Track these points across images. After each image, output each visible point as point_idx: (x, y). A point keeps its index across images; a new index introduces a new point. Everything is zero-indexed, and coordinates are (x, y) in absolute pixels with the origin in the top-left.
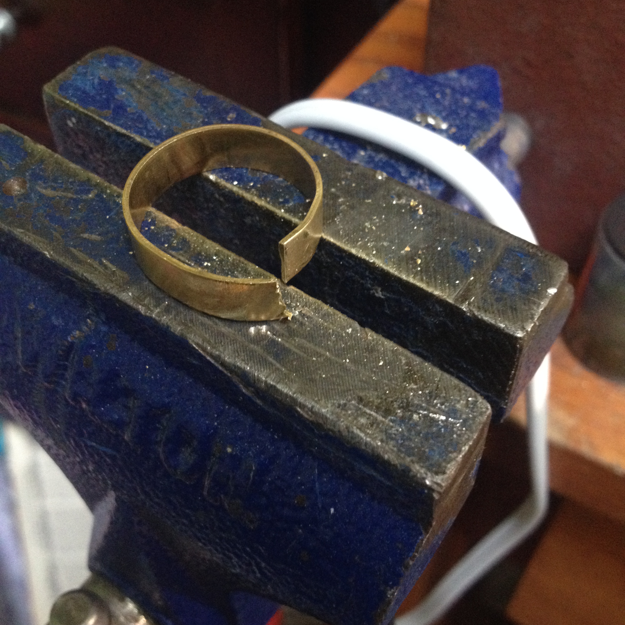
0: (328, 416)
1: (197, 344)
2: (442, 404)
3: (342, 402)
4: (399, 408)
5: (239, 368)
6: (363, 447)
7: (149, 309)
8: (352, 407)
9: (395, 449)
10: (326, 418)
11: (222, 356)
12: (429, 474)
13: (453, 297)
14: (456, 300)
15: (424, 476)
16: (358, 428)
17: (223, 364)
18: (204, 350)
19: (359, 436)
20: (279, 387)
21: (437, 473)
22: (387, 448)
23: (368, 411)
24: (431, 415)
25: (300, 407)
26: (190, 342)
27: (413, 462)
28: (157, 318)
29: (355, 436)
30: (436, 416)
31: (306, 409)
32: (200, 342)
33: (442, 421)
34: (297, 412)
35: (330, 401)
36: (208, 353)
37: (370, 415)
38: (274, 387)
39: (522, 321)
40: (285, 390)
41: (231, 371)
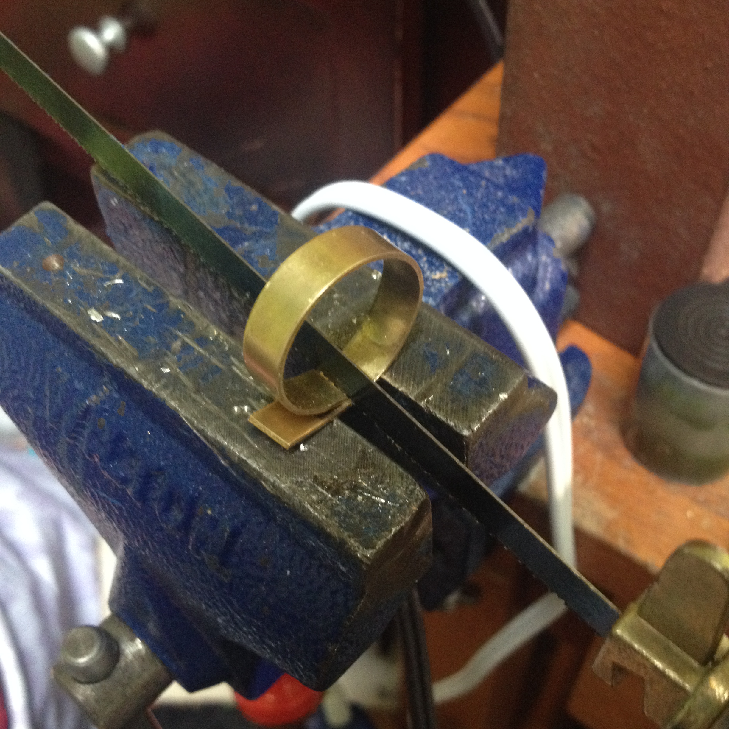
0: (286, 490)
1: (186, 418)
2: (384, 489)
3: (300, 479)
4: (347, 489)
5: (219, 443)
6: (311, 520)
7: (151, 384)
8: (307, 485)
9: (337, 524)
10: (284, 492)
11: (206, 430)
12: (361, 548)
13: (415, 394)
14: (417, 397)
15: (357, 549)
16: (309, 503)
17: (206, 437)
18: (192, 424)
19: (309, 510)
20: (250, 461)
21: (367, 548)
22: (330, 522)
23: (320, 489)
24: (373, 497)
25: (264, 481)
26: (181, 416)
27: (350, 537)
28: (156, 393)
29: (306, 510)
30: (378, 499)
31: (269, 483)
32: (189, 417)
33: (382, 503)
34: (262, 484)
35: (289, 478)
36: (195, 427)
37: (322, 493)
38: (245, 462)
39: (470, 421)
40: (254, 465)
41: (212, 444)
